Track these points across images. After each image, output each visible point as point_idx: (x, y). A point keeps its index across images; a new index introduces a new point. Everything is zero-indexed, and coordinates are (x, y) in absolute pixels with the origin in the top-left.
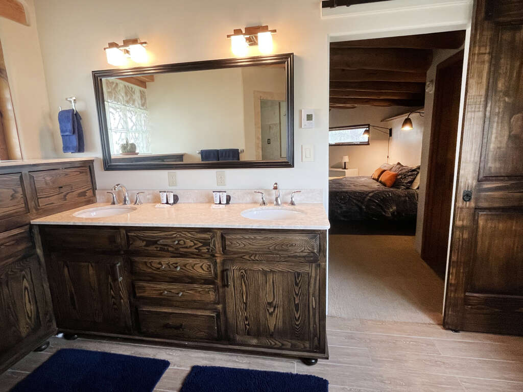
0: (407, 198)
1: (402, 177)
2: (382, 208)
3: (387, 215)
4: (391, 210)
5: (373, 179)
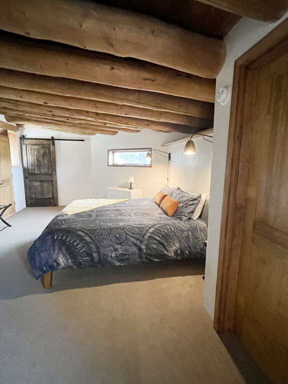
2: (164, 246)
3: (170, 255)
4: (174, 248)
5: (155, 202)
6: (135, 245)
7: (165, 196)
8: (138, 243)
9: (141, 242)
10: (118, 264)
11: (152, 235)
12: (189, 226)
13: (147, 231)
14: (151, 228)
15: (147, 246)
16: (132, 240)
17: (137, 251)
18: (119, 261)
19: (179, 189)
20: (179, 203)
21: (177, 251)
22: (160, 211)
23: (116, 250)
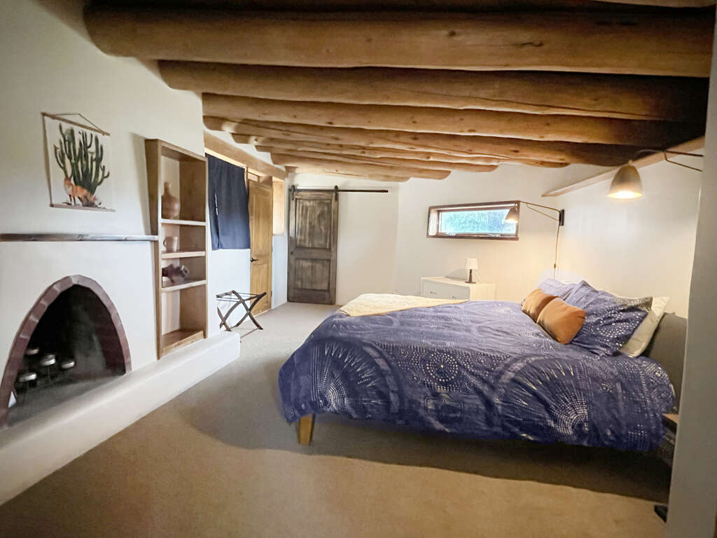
0: (618, 386)
1: (597, 323)
2: (547, 407)
3: (560, 430)
4: (574, 417)
5: (524, 312)
6: (479, 393)
7: (550, 299)
8: (485, 389)
9: (493, 388)
10: (439, 426)
11: (520, 378)
12: (615, 371)
13: (507, 366)
14: (516, 360)
15: (506, 399)
16: (473, 380)
17: (483, 408)
18: (442, 421)
19: (585, 284)
20: (589, 314)
21: (581, 425)
22: (538, 330)
23: (436, 395)
